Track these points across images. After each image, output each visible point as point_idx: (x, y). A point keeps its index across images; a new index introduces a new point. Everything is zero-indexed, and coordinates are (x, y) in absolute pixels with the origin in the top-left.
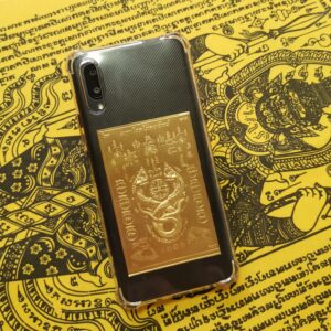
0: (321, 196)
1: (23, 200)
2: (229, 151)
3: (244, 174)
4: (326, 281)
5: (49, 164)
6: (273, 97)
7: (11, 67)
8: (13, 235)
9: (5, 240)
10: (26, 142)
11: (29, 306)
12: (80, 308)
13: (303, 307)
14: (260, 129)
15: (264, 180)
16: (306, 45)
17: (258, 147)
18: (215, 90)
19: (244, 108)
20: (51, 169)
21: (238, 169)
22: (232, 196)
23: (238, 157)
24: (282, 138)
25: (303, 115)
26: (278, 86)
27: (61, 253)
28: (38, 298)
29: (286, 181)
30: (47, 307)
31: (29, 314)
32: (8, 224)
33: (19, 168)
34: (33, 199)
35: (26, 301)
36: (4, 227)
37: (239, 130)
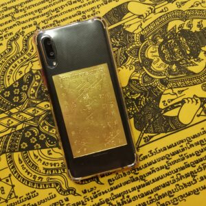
0: (197, 102)
1: (20, 106)
2: (141, 76)
3: (149, 90)
4: (198, 154)
5: (34, 85)
6: (169, 41)
7: (11, 27)
8: (15, 127)
9: (11, 129)
10: (21, 73)
11: (25, 166)
12: (53, 167)
13: (183, 168)
14: (161, 61)
15: (162, 94)
16: (192, 6)
17: (159, 73)
18: (133, 38)
19: (151, 49)
20: (35, 88)
21: (146, 87)
22: (142, 103)
23: (146, 80)
24: (174, 67)
25: (188, 52)
26: (173, 34)
27: (42, 137)
28: (30, 161)
29: (175, 94)
30: (35, 167)
31: (25, 170)
32: (12, 120)
33: (17, 88)
34: (26, 106)
35: (23, 163)
36: (10, 122)
37: (147, 63)
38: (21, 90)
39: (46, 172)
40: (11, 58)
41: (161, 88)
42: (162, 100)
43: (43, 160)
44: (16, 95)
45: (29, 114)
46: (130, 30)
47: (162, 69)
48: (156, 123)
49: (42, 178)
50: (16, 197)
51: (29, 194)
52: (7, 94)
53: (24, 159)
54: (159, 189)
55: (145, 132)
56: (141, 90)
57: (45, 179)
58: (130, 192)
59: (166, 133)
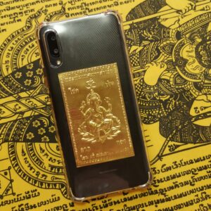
38: (35, 74)
39: (52, 169)
40: (29, 37)
41: (194, 92)
42: (194, 106)
43: (50, 156)
44: (29, 78)
45: (40, 101)
47: (197, 71)
48: (184, 132)
49: (46, 176)
50: (14, 194)
51: (28, 192)
52: (18, 75)
53: (28, 151)
55: (170, 140)
56: (171, 91)
57: (49, 178)
58: (147, 206)
59: (195, 143)
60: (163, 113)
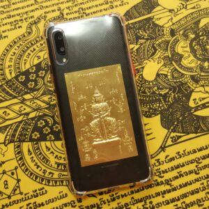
1: (35, 93)
2: (170, 71)
3: (179, 86)
6: (201, 38)
7: (33, 11)
8: (27, 114)
9: (22, 116)
10: (39, 57)
11: (35, 158)
15: (193, 91)
17: (190, 69)
18: (163, 31)
19: (182, 44)
21: (175, 83)
22: (170, 99)
23: (176, 75)
24: (206, 64)
26: (206, 31)
27: (57, 128)
28: (41, 153)
29: (207, 92)
30: (46, 160)
31: (34, 163)
32: (24, 107)
33: (34, 73)
34: (41, 93)
35: (33, 155)
36: (22, 109)
37: (177, 58)
38: (37, 76)
39: (58, 166)
40: (30, 42)
41: (192, 85)
43: (56, 153)
44: (32, 81)
45: (44, 102)
46: (160, 23)
47: (193, 65)
49: (53, 174)
50: (21, 193)
51: (36, 191)
52: (22, 78)
53: (34, 150)
54: (186, 196)
55: (172, 131)
57: (56, 175)
58: (154, 197)
59: (196, 133)
60: (163, 106)
